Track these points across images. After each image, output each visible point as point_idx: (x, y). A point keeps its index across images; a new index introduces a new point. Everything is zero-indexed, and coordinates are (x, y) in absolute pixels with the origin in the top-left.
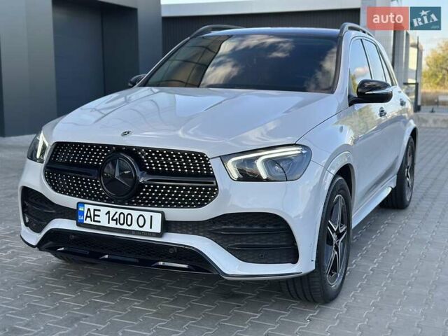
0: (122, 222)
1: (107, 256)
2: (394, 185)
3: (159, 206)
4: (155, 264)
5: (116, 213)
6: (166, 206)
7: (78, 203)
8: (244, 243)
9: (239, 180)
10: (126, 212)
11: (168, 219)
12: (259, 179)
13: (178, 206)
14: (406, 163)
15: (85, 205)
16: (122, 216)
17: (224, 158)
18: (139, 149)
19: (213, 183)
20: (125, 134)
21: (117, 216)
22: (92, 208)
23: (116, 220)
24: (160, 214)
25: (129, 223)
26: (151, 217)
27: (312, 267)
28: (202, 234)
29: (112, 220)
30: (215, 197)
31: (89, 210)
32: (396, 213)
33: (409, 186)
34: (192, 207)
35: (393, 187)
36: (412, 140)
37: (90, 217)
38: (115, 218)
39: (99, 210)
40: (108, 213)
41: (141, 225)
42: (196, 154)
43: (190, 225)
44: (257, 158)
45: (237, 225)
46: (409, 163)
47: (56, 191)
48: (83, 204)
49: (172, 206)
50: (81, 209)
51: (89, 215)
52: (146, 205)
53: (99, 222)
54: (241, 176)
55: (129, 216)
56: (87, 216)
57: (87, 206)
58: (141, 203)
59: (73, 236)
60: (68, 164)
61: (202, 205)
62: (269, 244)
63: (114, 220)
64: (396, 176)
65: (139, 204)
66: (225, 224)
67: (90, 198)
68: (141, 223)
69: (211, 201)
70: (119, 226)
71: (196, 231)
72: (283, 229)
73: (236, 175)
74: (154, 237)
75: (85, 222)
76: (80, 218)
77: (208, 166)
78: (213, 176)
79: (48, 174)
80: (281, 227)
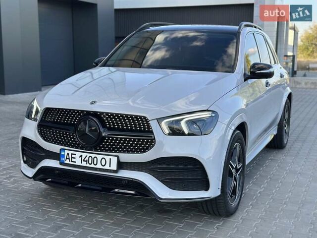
0: (90, 162)
1: (80, 185)
2: (275, 133)
3: (115, 152)
4: (112, 191)
5: (86, 156)
6: (120, 152)
7: (61, 149)
8: (173, 177)
9: (169, 134)
10: (93, 156)
11: (121, 160)
12: (183, 134)
13: (128, 152)
14: (284, 117)
15: (66, 151)
16: (90, 158)
17: (159, 120)
18: (102, 113)
19: (152, 137)
20: (92, 103)
21: (87, 158)
22: (70, 152)
23: (86, 161)
24: (116, 158)
25: (95, 163)
26: (110, 159)
27: (219, 193)
28: (144, 171)
29: (84, 161)
30: (153, 146)
31: (68, 154)
32: (277, 151)
33: (286, 132)
34: (137, 152)
35: (275, 134)
36: (288, 101)
37: (69, 159)
38: (85, 160)
39: (75, 154)
40: (81, 156)
41: (103, 164)
42: (141, 117)
43: (137, 165)
44: (182, 119)
45: (168, 165)
46: (286, 117)
47: (46, 140)
48: (64, 150)
49: (124, 152)
50: (62, 153)
51: (68, 157)
52: (106, 151)
53: (75, 162)
54: (171, 132)
55: (95, 159)
56: (67, 158)
57: (66, 152)
58: (103, 150)
59: (57, 172)
60: (53, 122)
61: (144, 151)
62: (190, 177)
63: (85, 161)
64: (277, 126)
65: (102, 151)
66: (160, 165)
67: (69, 146)
68: (103, 163)
69: (151, 149)
70: (88, 165)
71: (140, 169)
72: (198, 168)
73: (167, 131)
74: (112, 172)
75: (65, 162)
76: (62, 159)
77: (148, 125)
78: (152, 132)
79: (40, 129)
80: (198, 166)
